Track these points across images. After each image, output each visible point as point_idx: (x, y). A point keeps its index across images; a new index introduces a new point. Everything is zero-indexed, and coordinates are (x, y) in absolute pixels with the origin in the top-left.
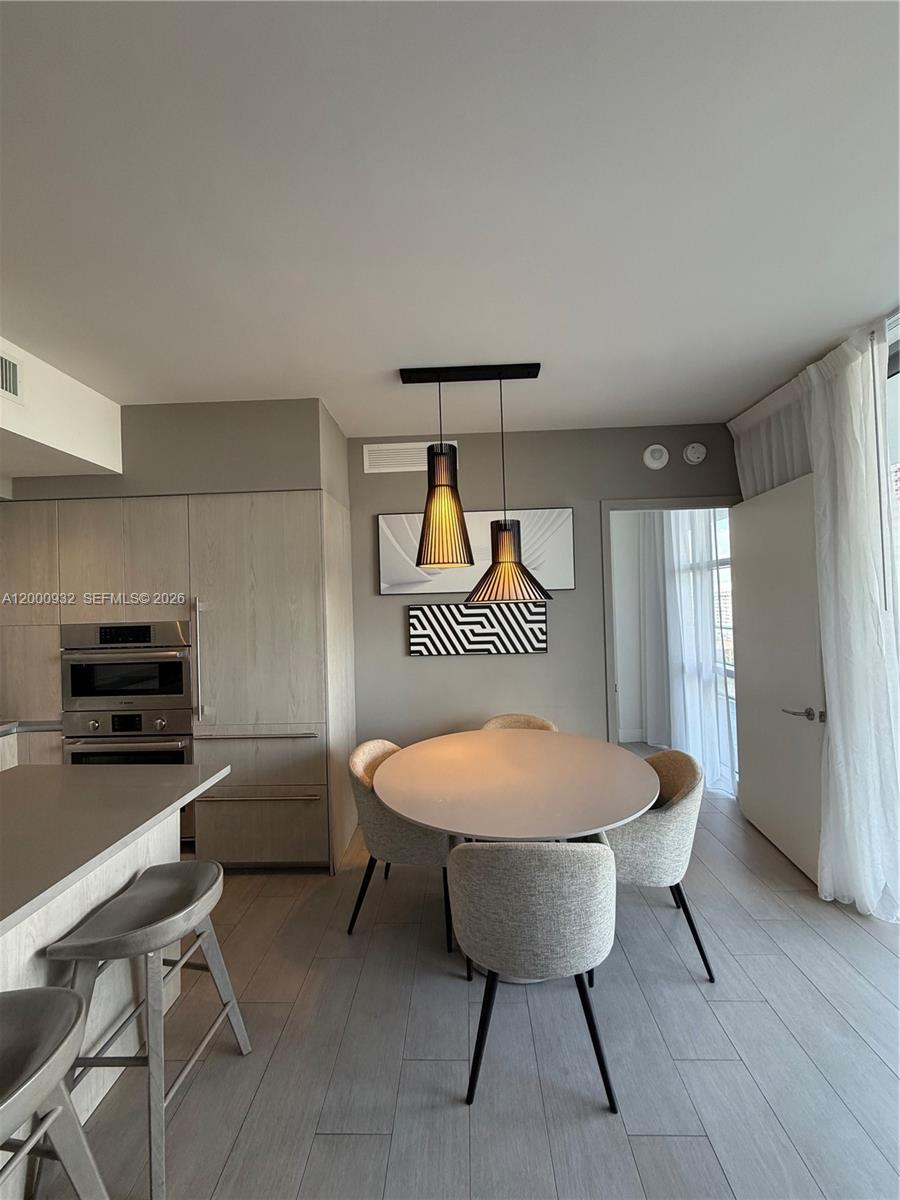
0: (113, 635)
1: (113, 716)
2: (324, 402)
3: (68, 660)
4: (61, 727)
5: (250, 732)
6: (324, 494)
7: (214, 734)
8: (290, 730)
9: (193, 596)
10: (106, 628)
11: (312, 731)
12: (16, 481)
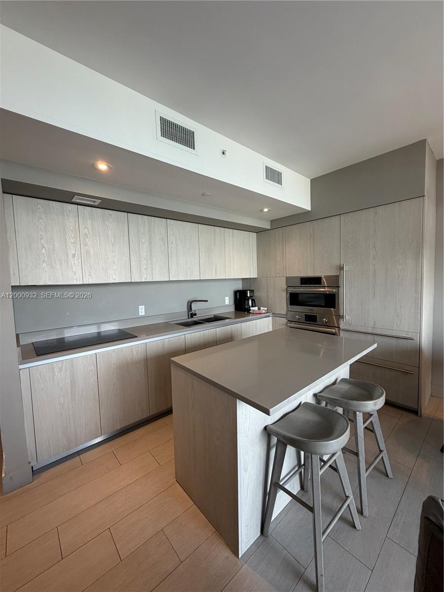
0: (306, 281)
1: (306, 315)
2: (430, 141)
3: (289, 291)
4: (286, 317)
5: (370, 331)
6: (426, 198)
7: (351, 329)
8: (394, 334)
9: (342, 264)
10: (303, 278)
11: (410, 336)
12: (272, 221)
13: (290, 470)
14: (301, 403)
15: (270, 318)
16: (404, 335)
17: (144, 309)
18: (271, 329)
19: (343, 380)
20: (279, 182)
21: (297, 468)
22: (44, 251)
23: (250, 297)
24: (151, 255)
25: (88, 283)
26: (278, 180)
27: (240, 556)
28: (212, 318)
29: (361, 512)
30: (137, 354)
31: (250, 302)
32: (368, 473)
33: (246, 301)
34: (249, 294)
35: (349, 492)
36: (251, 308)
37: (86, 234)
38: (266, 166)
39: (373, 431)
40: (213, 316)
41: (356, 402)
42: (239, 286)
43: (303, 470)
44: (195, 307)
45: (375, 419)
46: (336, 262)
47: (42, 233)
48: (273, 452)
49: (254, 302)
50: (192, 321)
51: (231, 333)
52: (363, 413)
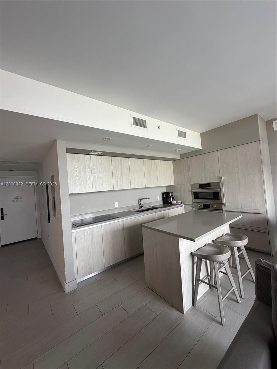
0: (202, 186)
1: (203, 204)
2: (259, 114)
3: (193, 191)
4: (192, 206)
5: (240, 211)
6: (261, 142)
7: (229, 210)
8: (252, 211)
9: (221, 176)
10: (200, 184)
11: (261, 212)
12: (181, 155)
13: (203, 277)
14: (206, 244)
15: (183, 207)
16: (258, 212)
17: (117, 204)
18: (184, 212)
19: (227, 234)
20: (185, 137)
21: (207, 276)
22: (77, 177)
23: (171, 196)
24: (122, 176)
25: (95, 191)
26: (184, 137)
27: (184, 313)
28: (151, 208)
29: (241, 297)
30: (119, 226)
31: (171, 198)
32: (243, 277)
33: (169, 198)
34: (170, 194)
35: (233, 284)
36: (172, 202)
37: (94, 168)
38: (178, 131)
39: (244, 259)
40: (152, 207)
41: (233, 242)
42: (164, 190)
43: (210, 277)
44: (142, 202)
45: (244, 251)
46: (218, 175)
47: (76, 169)
48: (195, 266)
49: (174, 198)
50: (142, 210)
51: (163, 215)
52: (237, 247)
